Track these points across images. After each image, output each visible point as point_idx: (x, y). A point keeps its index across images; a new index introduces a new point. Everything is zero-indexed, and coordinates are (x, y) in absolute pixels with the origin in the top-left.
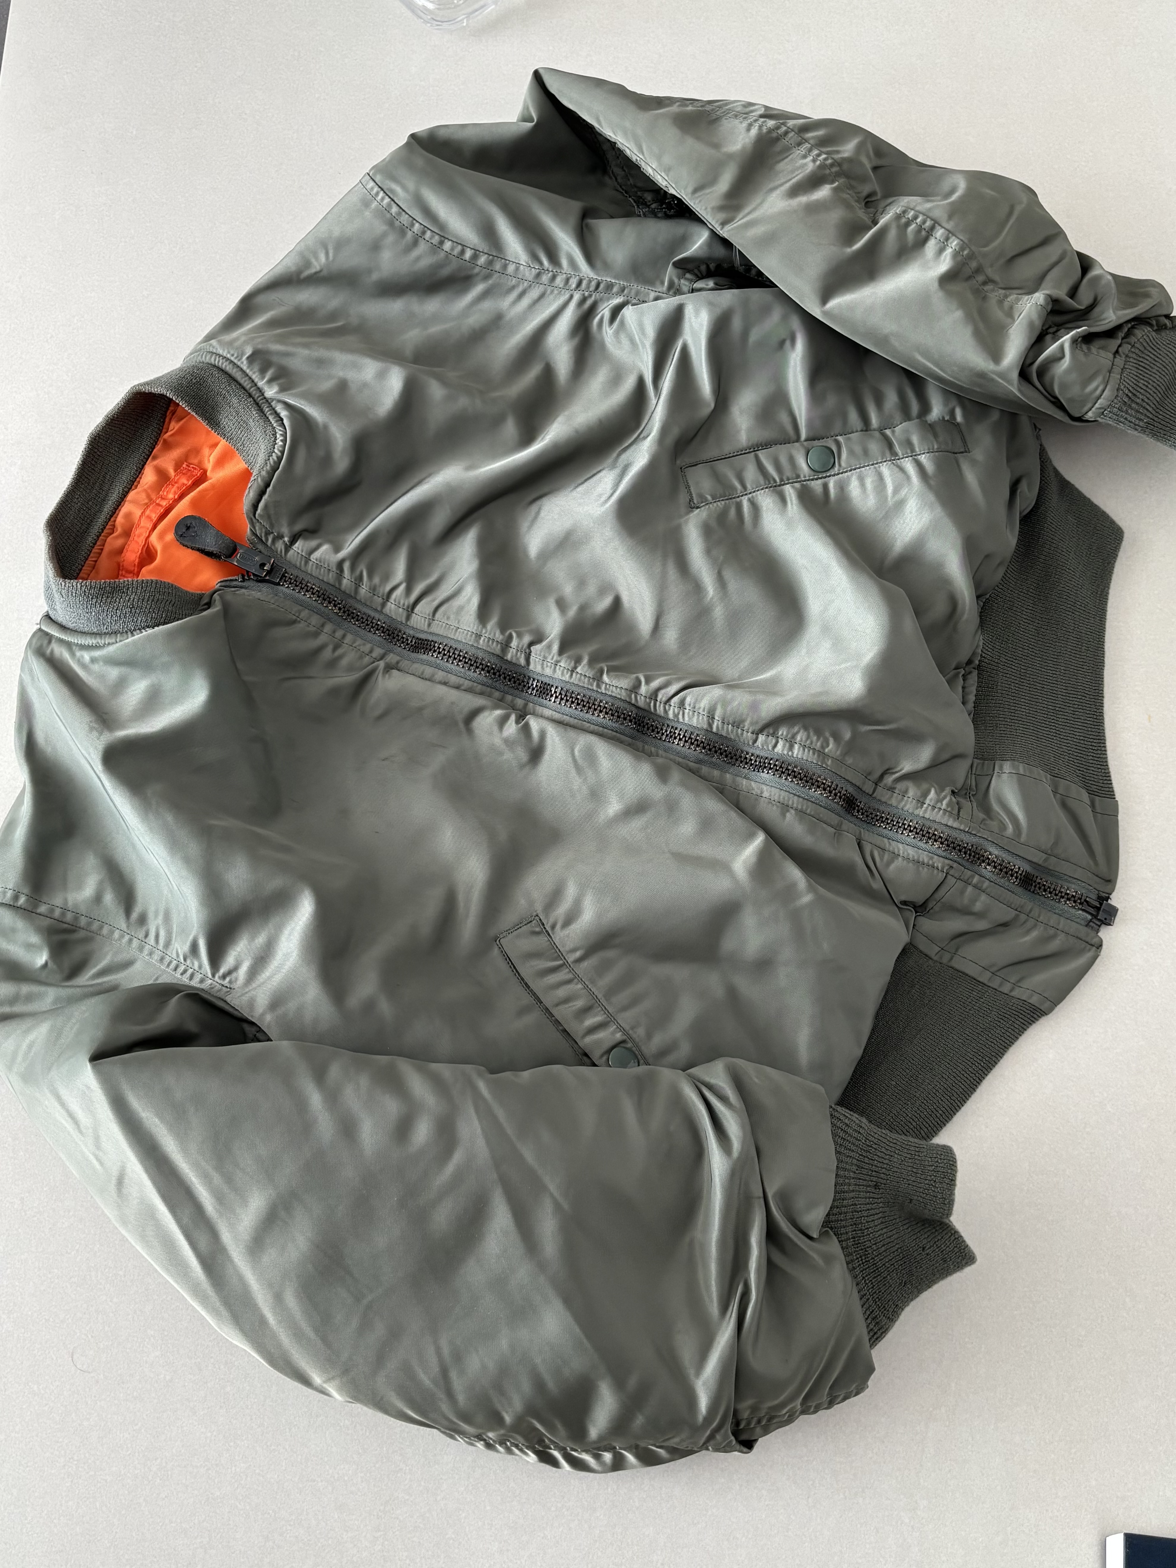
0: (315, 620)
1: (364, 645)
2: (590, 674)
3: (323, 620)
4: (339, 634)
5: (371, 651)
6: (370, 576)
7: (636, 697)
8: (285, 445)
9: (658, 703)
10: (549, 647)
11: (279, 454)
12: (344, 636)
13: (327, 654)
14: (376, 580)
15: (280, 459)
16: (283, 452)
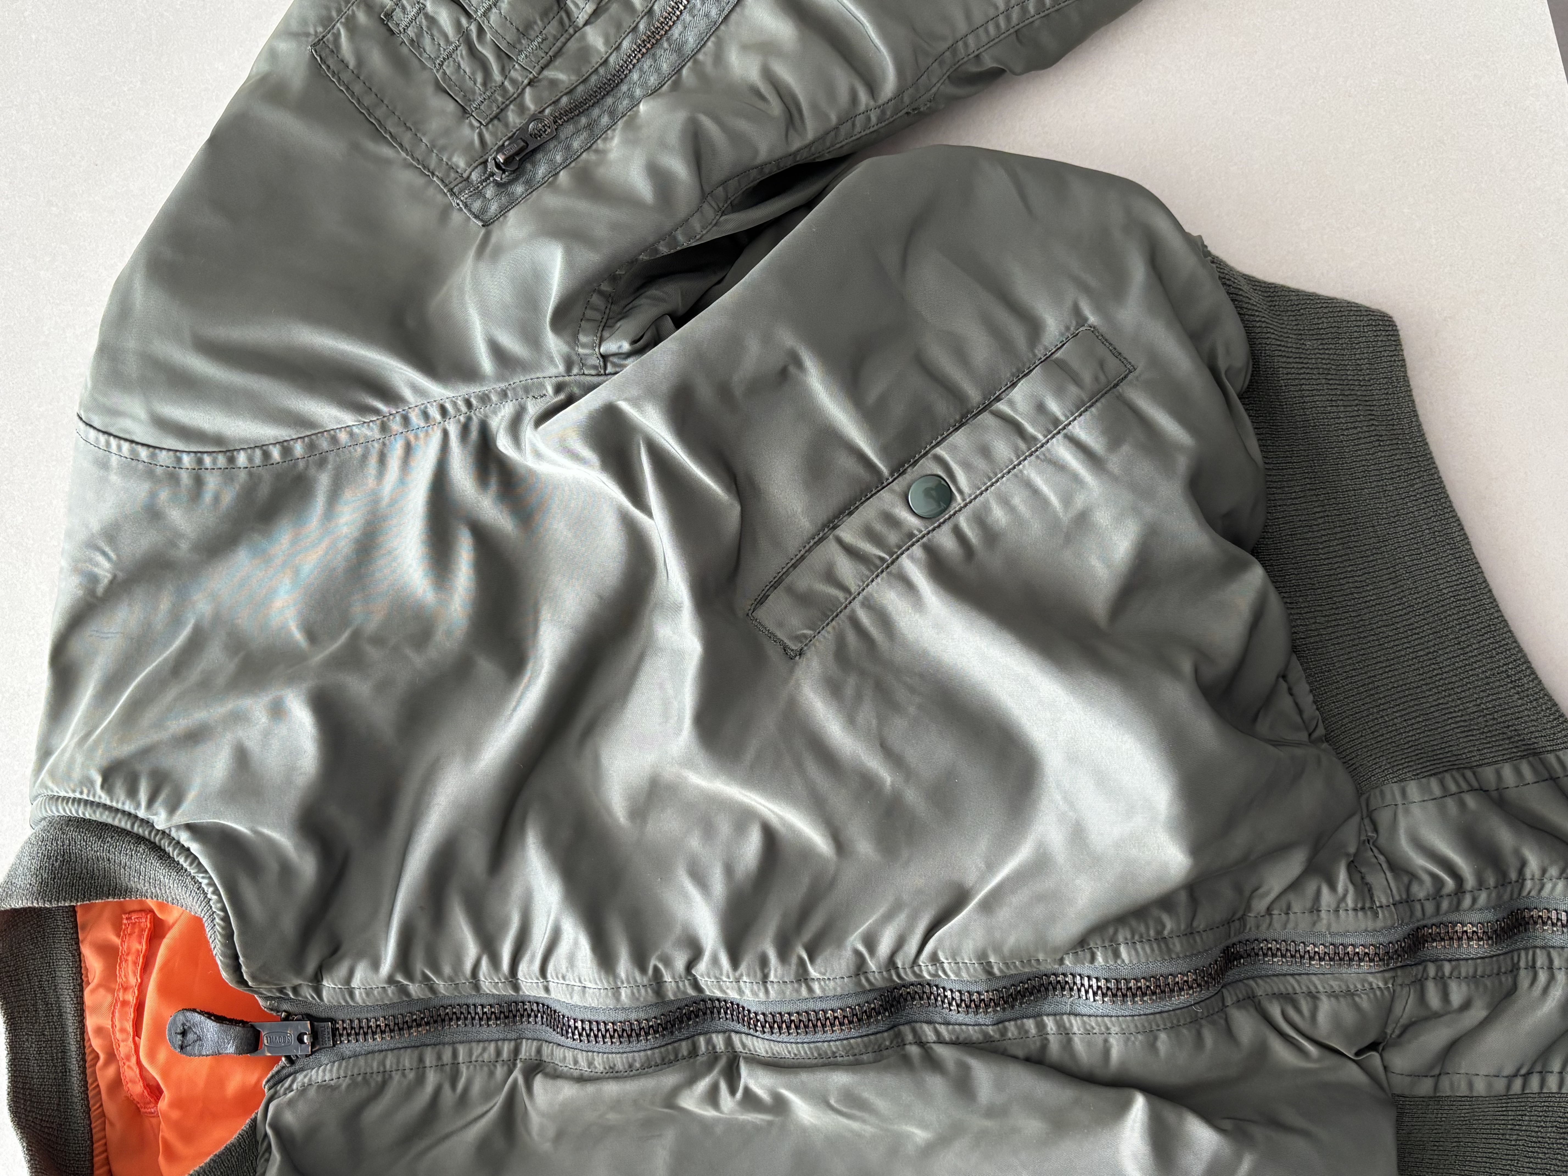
0: (408, 1060)
1: (484, 1049)
2: (790, 976)
3: (416, 1053)
4: (447, 1056)
5: (498, 1053)
6: (437, 971)
7: (868, 980)
8: (219, 896)
9: (901, 972)
10: (715, 961)
11: (222, 914)
12: (455, 1055)
13: (448, 1097)
14: (447, 970)
15: (226, 919)
16: (224, 909)
